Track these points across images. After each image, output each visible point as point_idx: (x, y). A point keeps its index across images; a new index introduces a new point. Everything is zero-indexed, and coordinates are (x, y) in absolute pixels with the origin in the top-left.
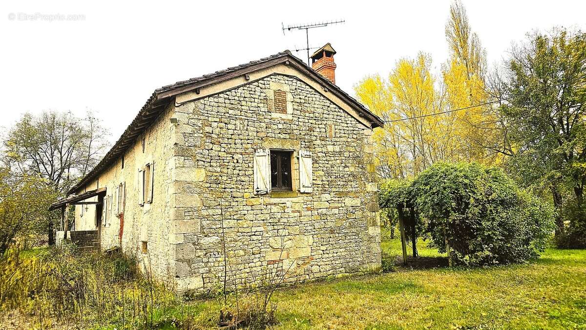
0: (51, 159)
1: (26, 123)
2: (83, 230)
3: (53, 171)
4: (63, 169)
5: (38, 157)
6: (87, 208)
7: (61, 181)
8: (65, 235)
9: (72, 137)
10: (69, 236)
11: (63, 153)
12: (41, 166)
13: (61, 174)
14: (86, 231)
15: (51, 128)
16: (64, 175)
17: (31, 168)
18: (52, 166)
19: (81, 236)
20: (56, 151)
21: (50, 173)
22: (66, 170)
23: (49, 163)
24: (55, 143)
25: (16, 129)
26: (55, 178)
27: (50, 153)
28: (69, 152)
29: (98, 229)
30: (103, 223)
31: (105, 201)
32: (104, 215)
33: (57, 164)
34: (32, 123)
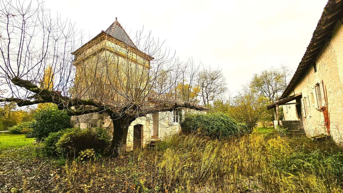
0: (268, 90)
1: (256, 78)
2: (289, 120)
3: (270, 95)
4: (274, 93)
5: (263, 90)
6: (289, 107)
7: (274, 98)
8: (279, 123)
9: (276, 78)
10: (281, 124)
11: (273, 86)
12: (265, 93)
13: (273, 95)
14: (292, 121)
15: (266, 77)
16: (275, 96)
17: (261, 94)
18: (269, 92)
19: (289, 123)
20: (270, 86)
21: (269, 95)
22: (276, 93)
23: (268, 91)
24: (269, 83)
25: (252, 81)
26: (271, 97)
27: (267, 87)
28: (276, 85)
29: (299, 120)
30: (304, 115)
31: (302, 102)
32: (303, 110)
33: (271, 92)
34: (258, 77)
